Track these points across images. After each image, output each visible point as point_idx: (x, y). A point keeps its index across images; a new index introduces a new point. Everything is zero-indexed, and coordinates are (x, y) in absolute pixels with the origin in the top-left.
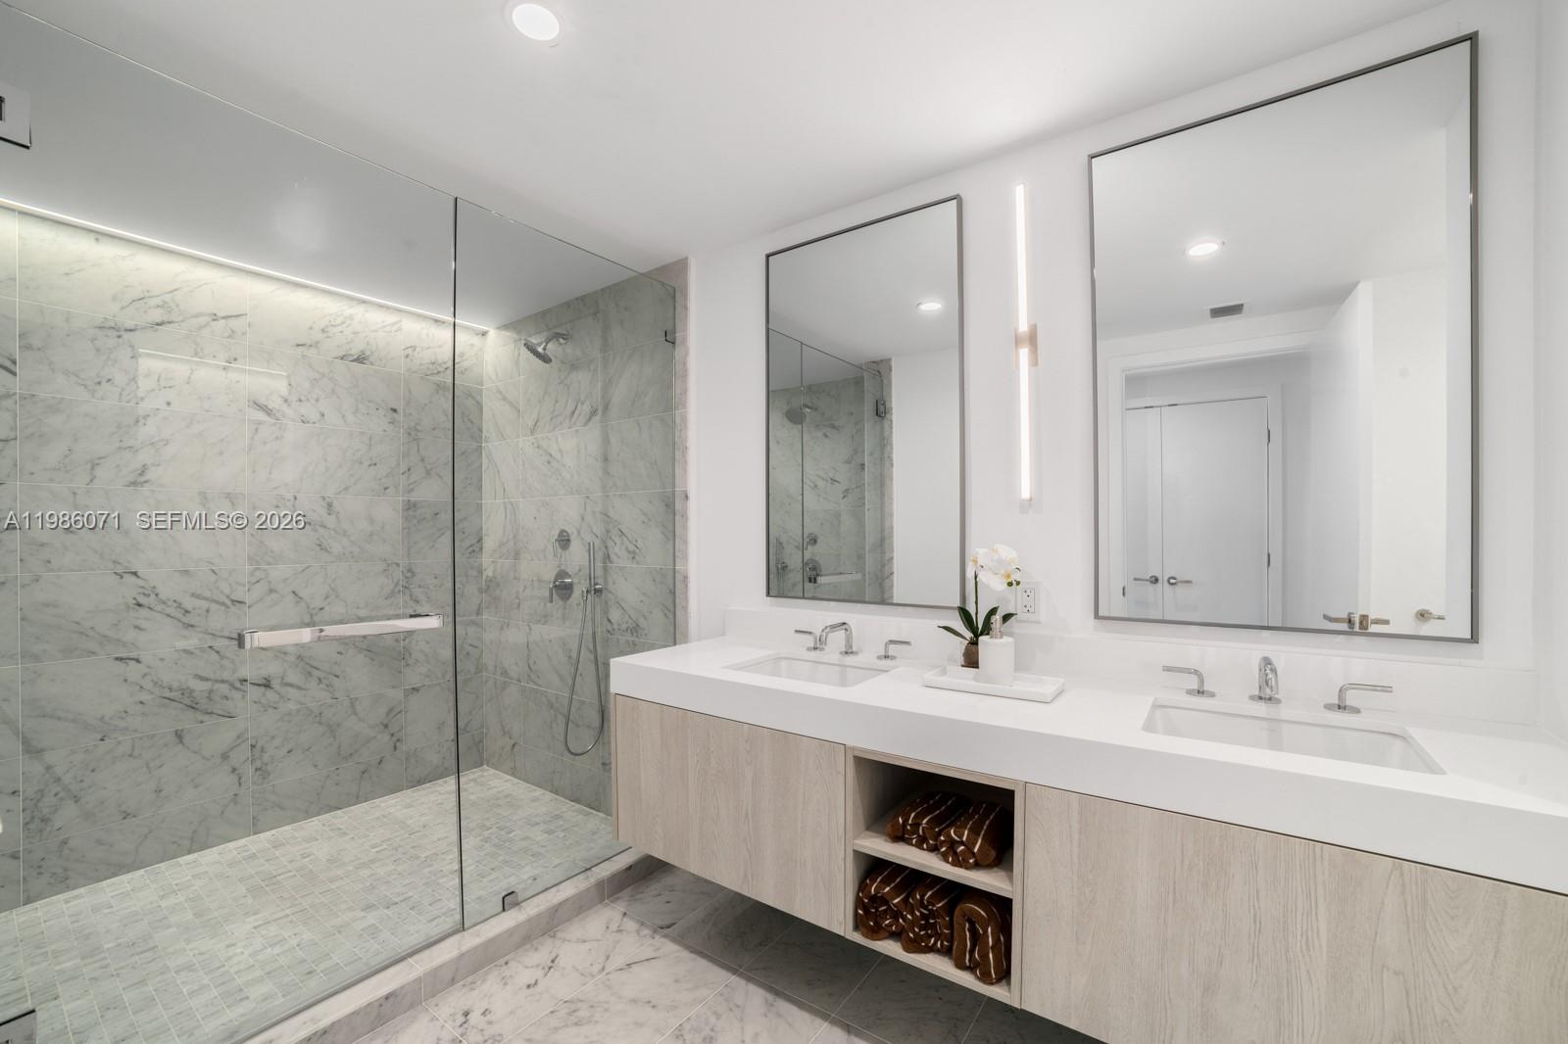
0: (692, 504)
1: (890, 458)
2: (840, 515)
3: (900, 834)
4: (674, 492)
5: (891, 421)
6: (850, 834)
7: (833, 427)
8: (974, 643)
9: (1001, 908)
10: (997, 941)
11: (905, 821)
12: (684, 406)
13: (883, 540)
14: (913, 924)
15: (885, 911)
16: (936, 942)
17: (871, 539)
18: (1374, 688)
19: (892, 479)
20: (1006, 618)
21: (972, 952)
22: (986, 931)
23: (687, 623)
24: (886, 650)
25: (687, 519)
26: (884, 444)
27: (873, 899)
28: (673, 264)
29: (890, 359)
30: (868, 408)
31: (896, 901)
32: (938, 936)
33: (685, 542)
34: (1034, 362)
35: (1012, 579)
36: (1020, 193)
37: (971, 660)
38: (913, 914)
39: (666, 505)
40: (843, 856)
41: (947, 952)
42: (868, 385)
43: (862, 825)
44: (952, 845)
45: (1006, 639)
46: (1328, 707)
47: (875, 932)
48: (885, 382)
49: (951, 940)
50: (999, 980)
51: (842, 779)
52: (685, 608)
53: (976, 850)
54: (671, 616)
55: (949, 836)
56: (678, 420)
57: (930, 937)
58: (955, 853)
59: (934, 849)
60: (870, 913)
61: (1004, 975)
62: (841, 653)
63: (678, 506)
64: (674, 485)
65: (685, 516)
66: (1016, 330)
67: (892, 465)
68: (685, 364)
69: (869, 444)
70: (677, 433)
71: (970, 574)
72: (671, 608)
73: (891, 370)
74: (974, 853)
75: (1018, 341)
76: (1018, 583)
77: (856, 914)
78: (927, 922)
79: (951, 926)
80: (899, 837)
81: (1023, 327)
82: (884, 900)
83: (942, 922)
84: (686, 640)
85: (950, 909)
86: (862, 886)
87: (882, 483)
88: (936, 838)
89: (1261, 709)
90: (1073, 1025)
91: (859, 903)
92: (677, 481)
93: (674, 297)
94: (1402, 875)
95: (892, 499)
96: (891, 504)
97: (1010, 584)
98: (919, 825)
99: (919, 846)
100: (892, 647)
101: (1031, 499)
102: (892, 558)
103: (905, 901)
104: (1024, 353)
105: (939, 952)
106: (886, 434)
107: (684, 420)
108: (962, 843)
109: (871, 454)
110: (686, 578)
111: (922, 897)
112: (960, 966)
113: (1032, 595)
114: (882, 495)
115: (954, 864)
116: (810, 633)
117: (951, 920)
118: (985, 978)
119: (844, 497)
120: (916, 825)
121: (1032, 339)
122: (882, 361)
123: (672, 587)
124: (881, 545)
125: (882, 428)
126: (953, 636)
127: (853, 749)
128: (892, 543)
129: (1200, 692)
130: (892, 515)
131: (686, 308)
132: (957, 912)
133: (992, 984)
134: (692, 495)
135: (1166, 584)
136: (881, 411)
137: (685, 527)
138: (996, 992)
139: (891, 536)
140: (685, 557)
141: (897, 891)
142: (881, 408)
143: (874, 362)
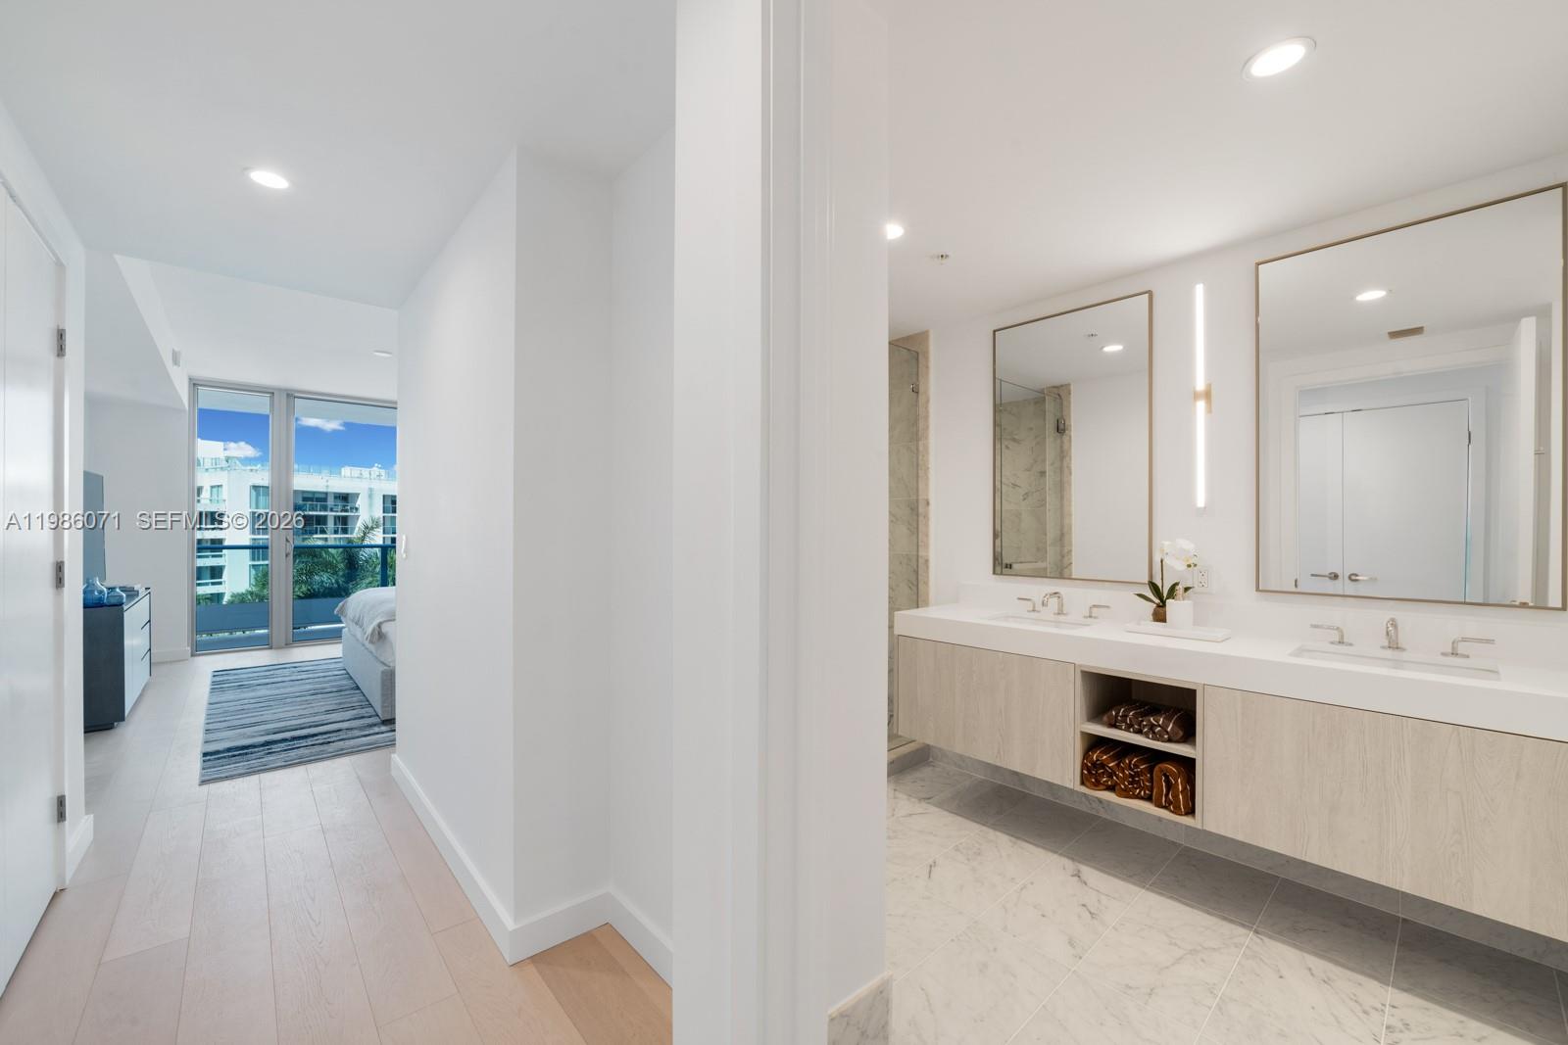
0: (932, 507)
1: (1069, 468)
2: (1020, 514)
3: (1113, 722)
4: (917, 501)
5: (1070, 437)
6: (1078, 721)
7: (1014, 440)
8: (1162, 605)
9: (1188, 765)
10: (1184, 788)
11: (1117, 714)
12: (927, 438)
13: (1062, 534)
14: (1124, 779)
15: (1103, 773)
16: (1140, 792)
17: (1051, 534)
18: (1480, 641)
19: (1070, 485)
20: (1186, 589)
21: (1167, 795)
22: (1176, 782)
23: (927, 594)
24: (1090, 612)
25: (928, 519)
26: (1063, 455)
27: (1094, 764)
28: (916, 334)
29: (1069, 385)
30: (1050, 426)
31: (1111, 765)
32: (1141, 788)
33: (927, 535)
34: (1209, 410)
35: (1190, 562)
36: (1200, 290)
37: (1160, 616)
38: (1123, 773)
39: (912, 509)
40: (1072, 735)
41: (1149, 799)
42: (1050, 406)
43: (1085, 719)
44: (1152, 727)
45: (1187, 602)
46: (1444, 654)
47: (1097, 785)
48: (1065, 403)
49: (1151, 789)
50: (1186, 814)
51: (1072, 686)
52: (926, 583)
53: (1169, 729)
54: (914, 588)
55: (1150, 721)
56: (921, 448)
57: (1136, 789)
58: (1154, 733)
59: (1139, 732)
60: (1092, 774)
61: (1191, 811)
62: (1055, 614)
63: (921, 510)
64: (918, 496)
65: (926, 517)
66: (1194, 388)
67: (1071, 474)
68: (926, 408)
69: (1050, 453)
70: (920, 457)
71: (1157, 559)
72: (915, 583)
73: (1070, 394)
74: (1167, 732)
75: (1196, 396)
76: (1195, 565)
77: (1082, 773)
78: (1134, 780)
79: (1151, 780)
80: (1113, 725)
81: (1200, 385)
82: (1103, 766)
83: (1144, 780)
84: (926, 604)
85: (1151, 770)
86: (1086, 756)
87: (1062, 487)
88: (1140, 724)
89: (1389, 653)
90: (1240, 838)
91: (1084, 766)
92: (920, 492)
93: (917, 359)
94: (1459, 734)
95: (1070, 501)
96: (1070, 505)
97: (1189, 566)
98: (1126, 716)
99: (1127, 730)
100: (1095, 610)
101: (1205, 508)
102: (1071, 551)
103: (1118, 765)
104: (1201, 405)
105: (1142, 798)
106: (1066, 447)
107: (926, 448)
108: (1160, 726)
109: (1052, 464)
110: (927, 561)
111: (1130, 762)
112: (1159, 805)
113: (1206, 575)
114: (1062, 498)
115: (1153, 739)
116: (1029, 600)
117: (1152, 777)
118: (1177, 811)
119: (1025, 499)
120: (1125, 716)
121: (1207, 395)
122: (1062, 386)
123: (915, 567)
124: (1061, 540)
125: (1062, 442)
126: (1145, 601)
127: (1080, 666)
128: (1071, 538)
129: (1341, 642)
130: (1070, 515)
131: (927, 367)
132: (1157, 769)
133: (1181, 815)
134: (931, 502)
135: (1347, 581)
136: (1061, 429)
137: (927, 525)
138: (1186, 820)
139: (1070, 533)
140: (927, 546)
141: (1113, 758)
142: (1061, 427)
143: (1054, 387)
